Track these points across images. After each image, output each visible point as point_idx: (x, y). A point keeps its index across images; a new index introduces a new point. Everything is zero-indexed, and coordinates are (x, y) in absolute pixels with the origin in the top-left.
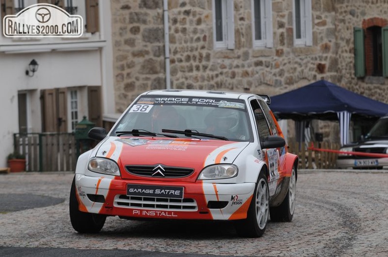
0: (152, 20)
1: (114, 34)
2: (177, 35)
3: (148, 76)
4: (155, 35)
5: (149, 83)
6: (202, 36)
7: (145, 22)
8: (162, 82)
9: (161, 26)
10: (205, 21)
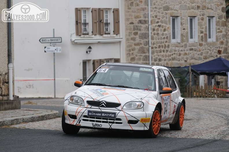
0: (143, 29)
1: (126, 35)
2: (154, 36)
3: (141, 54)
4: (145, 36)
5: (142, 57)
6: (166, 37)
7: (140, 30)
8: (148, 57)
9: (147, 32)
10: (167, 30)
